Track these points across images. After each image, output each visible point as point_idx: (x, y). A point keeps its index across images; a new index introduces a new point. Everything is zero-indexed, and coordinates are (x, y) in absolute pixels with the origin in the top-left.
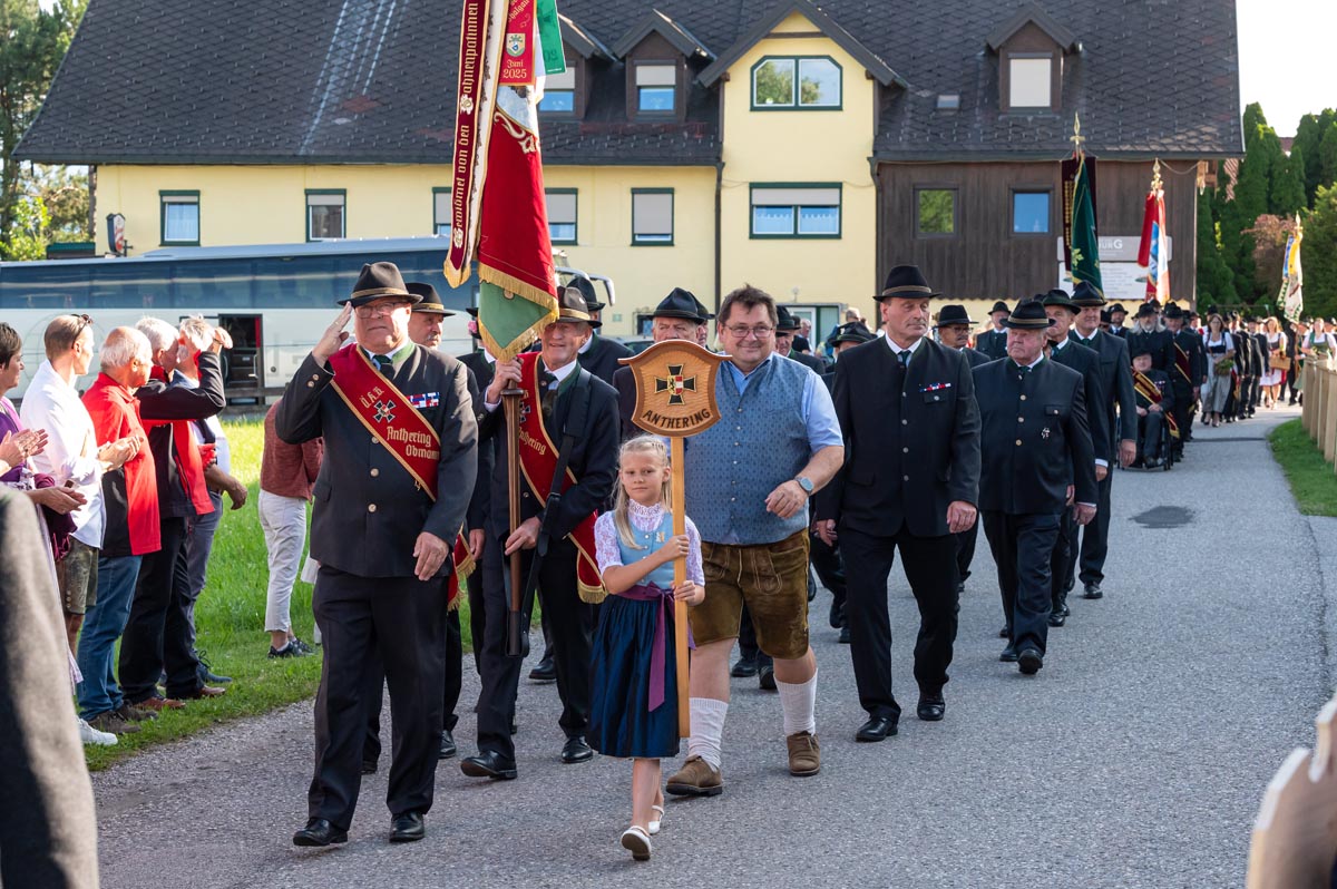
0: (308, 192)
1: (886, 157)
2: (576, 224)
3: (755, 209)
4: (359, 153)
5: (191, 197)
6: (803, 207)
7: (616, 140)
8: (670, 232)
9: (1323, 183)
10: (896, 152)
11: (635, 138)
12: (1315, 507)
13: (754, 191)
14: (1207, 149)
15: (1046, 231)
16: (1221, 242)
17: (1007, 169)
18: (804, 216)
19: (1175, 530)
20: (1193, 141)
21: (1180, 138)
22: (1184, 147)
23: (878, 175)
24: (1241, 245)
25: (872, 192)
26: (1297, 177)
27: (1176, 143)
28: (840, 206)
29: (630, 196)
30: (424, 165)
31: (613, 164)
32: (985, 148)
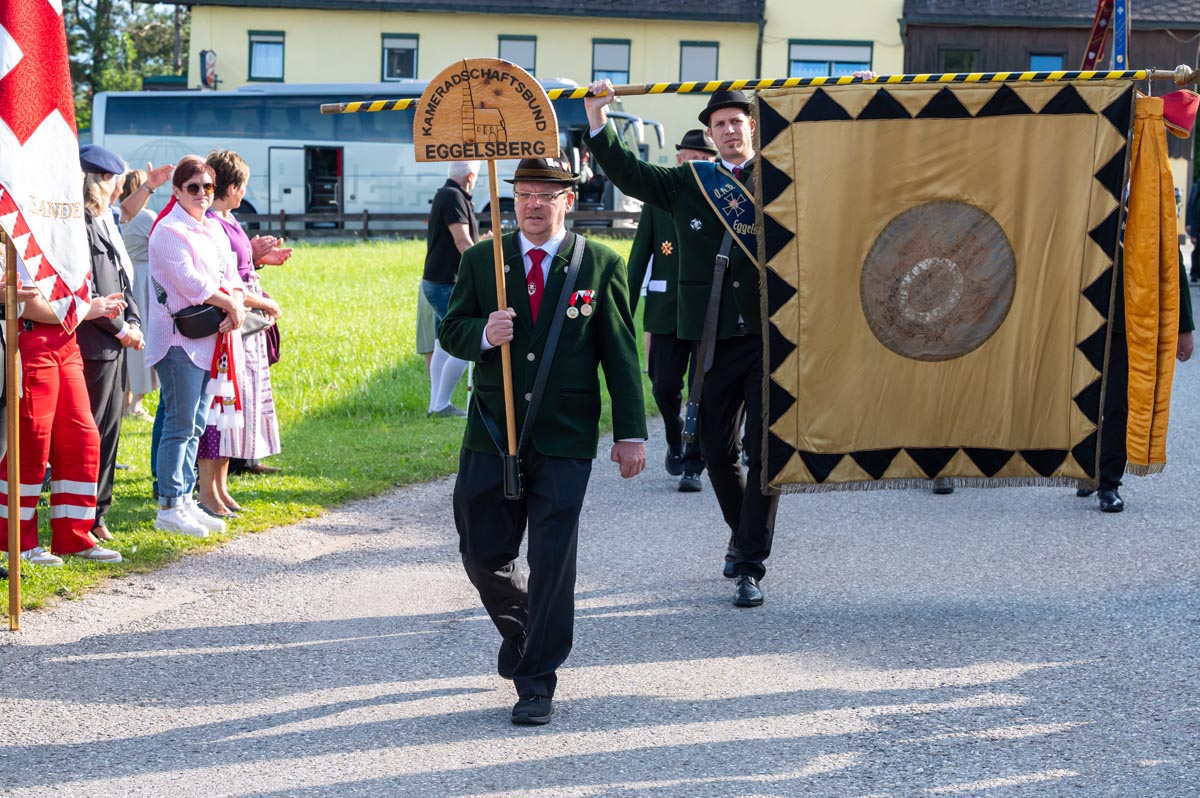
0: (385, 36)
1: (914, 19)
2: (628, 72)
3: (793, 64)
4: (432, 2)
5: (277, 37)
6: (837, 62)
10: (924, 15)
13: (793, 47)
17: (1024, 34)
18: (838, 72)
20: (1197, 13)
21: (1184, 9)
22: (1189, 18)
23: (907, 35)
27: (1182, 14)
28: (870, 62)
29: (678, 48)
30: (491, 14)
31: (665, 18)
32: (1005, 13)
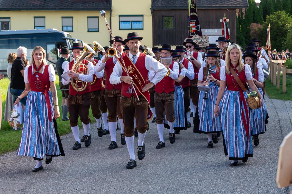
1: (155, 8)
2: (73, 26)
3: (120, 22)
4: (13, 7)
6: (133, 21)
7: (83, 4)
8: (98, 28)
9: (267, 15)
10: (157, 7)
11: (88, 3)
12: (273, 97)
13: (120, 17)
14: (239, 6)
16: (241, 30)
18: (133, 24)
20: (235, 4)
21: (231, 3)
22: (233, 5)
23: (153, 13)
24: (247, 31)
25: (151, 18)
26: (261, 13)
27: (231, 4)
28: (143, 21)
29: (87, 19)
30: (31, 11)
31: (82, 10)
32: (181, 6)
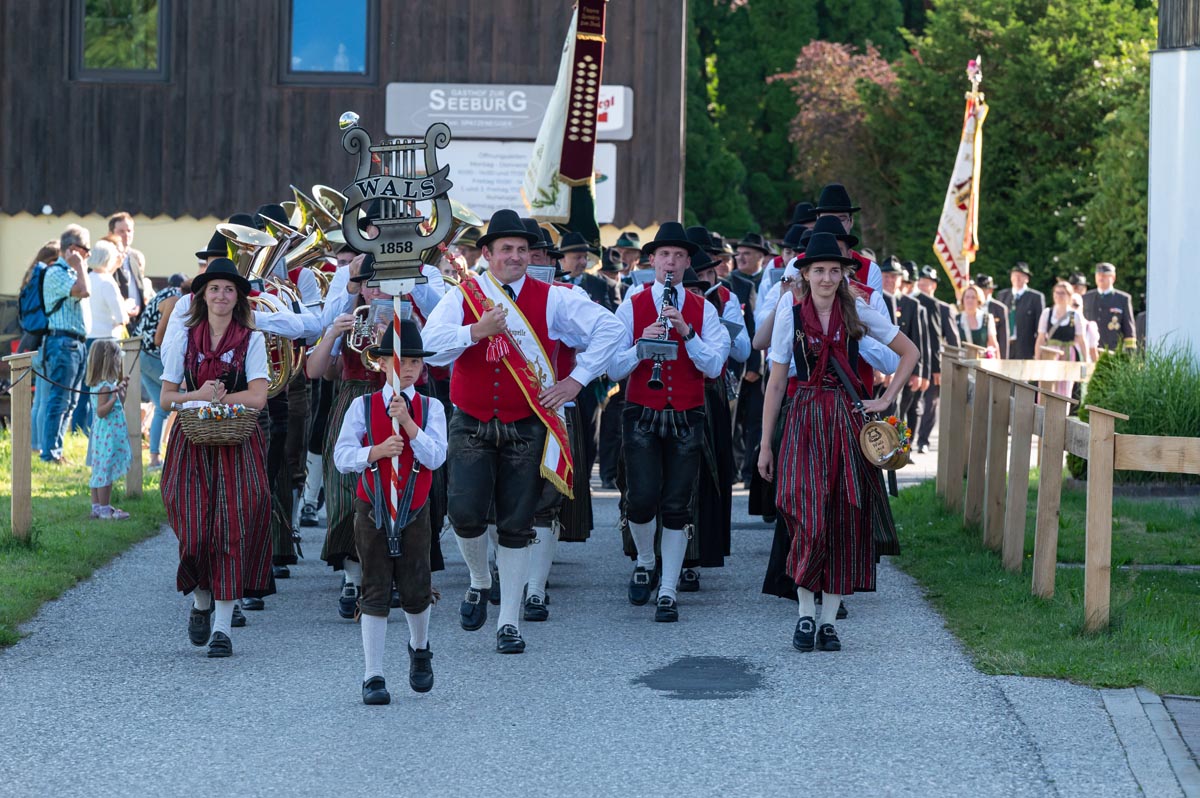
12: (1006, 657)
15: (362, 69)
16: (720, 101)
19: (733, 701)
24: (761, 106)
